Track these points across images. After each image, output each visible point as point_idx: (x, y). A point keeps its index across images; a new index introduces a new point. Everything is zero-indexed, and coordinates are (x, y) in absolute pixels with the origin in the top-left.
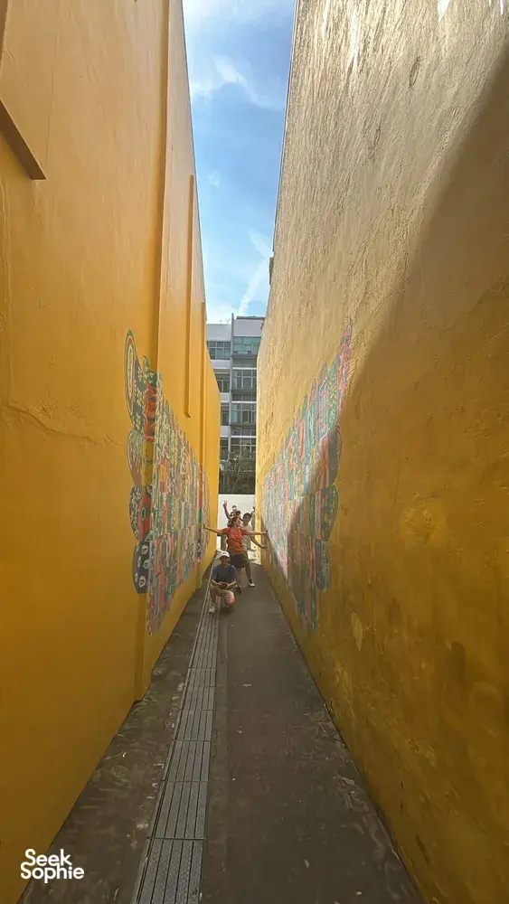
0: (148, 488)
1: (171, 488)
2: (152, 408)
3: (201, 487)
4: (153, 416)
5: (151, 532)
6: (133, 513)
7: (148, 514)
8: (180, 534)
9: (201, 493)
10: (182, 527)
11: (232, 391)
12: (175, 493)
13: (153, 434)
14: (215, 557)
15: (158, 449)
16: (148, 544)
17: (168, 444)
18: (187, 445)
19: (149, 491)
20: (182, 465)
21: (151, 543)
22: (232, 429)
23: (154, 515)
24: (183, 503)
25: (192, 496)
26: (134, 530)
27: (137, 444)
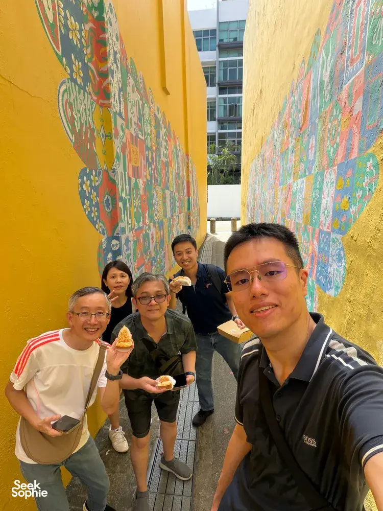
0: (110, 172)
1: (151, 175)
2: (102, 57)
3: (188, 176)
4: (104, 69)
5: (121, 225)
6: (87, 202)
7: (115, 205)
8: (166, 224)
9: (188, 183)
10: (169, 215)
11: (219, 84)
12: (156, 180)
13: (108, 98)
14: (205, 239)
15: (120, 121)
16: (118, 238)
17: (140, 119)
18: (168, 128)
19: (112, 175)
20: (163, 150)
21: (123, 238)
22: (219, 123)
23: (125, 204)
24: (168, 192)
25: (177, 185)
26: (94, 223)
27: (81, 108)
